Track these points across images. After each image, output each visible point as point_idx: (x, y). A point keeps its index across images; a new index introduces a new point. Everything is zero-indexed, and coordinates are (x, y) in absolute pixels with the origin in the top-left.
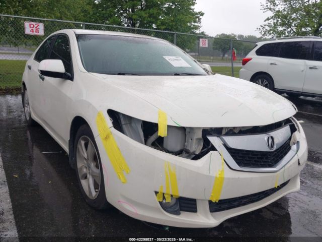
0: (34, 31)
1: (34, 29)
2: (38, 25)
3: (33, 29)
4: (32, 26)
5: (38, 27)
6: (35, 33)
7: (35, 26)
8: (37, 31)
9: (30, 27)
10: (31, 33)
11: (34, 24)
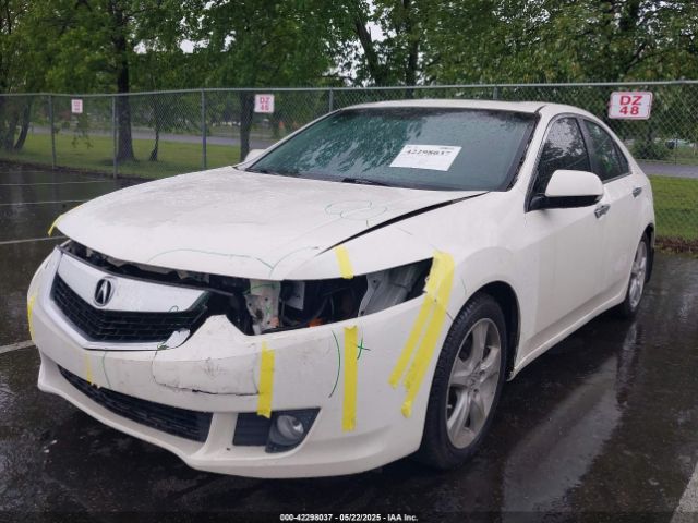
0: (629, 110)
1: (630, 106)
2: (640, 98)
3: (626, 108)
4: (626, 100)
5: (639, 101)
6: (629, 116)
7: (633, 100)
8: (635, 110)
9: (622, 103)
10: (622, 116)
11: (631, 95)
